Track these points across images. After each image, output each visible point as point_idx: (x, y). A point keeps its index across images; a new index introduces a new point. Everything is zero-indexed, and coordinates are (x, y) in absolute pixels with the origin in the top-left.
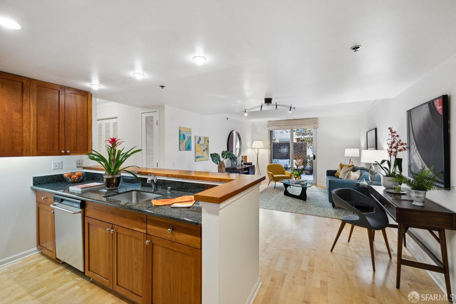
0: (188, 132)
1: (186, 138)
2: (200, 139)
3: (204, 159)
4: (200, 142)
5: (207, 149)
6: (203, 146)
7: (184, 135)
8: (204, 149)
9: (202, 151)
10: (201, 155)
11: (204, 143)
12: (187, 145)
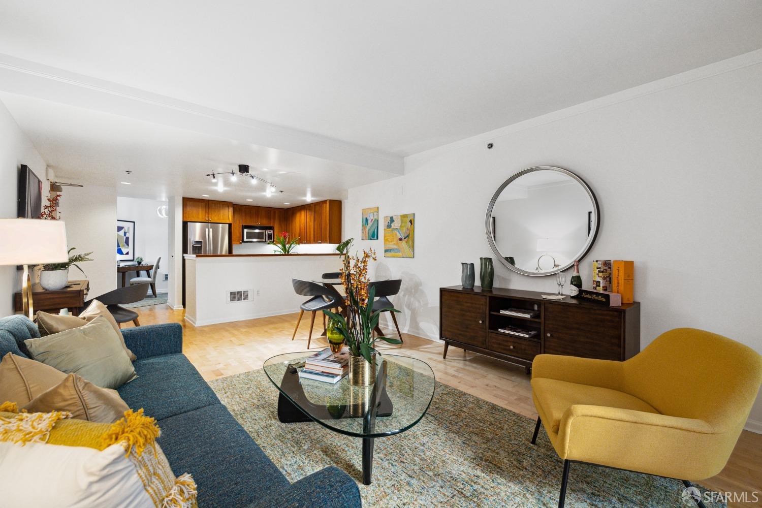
0: (372, 214)
1: (369, 222)
2: (392, 220)
3: (400, 254)
4: (392, 225)
5: (408, 236)
6: (398, 232)
7: (367, 218)
8: (400, 237)
9: (396, 240)
10: (395, 247)
11: (401, 226)
12: (371, 232)
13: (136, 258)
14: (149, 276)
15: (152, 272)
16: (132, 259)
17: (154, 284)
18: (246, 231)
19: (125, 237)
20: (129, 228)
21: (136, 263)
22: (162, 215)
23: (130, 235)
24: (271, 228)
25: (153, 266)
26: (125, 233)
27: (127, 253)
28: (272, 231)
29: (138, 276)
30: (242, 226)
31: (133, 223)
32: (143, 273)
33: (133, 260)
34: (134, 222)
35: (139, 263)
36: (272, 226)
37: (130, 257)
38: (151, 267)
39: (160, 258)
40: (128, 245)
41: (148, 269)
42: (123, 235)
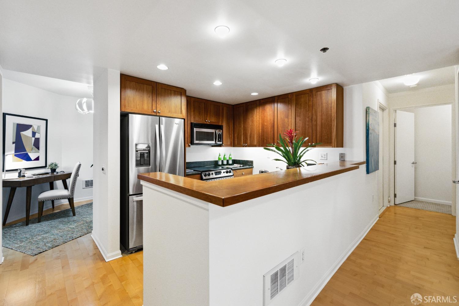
13: (48, 164)
14: (66, 187)
15: (70, 181)
16: (44, 165)
17: (73, 199)
18: (195, 130)
19: (33, 139)
20: (39, 127)
21: (49, 171)
22: (83, 110)
23: (41, 136)
24: (220, 127)
25: (71, 174)
26: (34, 134)
27: (37, 159)
28: (221, 131)
29: (52, 188)
30: (191, 123)
31: (45, 122)
32: (59, 183)
33: (46, 166)
34: (47, 120)
35: (53, 170)
36: (220, 124)
37: (41, 163)
38: (69, 175)
39: (80, 165)
40: (38, 148)
41: (65, 177)
42: (31, 135)
